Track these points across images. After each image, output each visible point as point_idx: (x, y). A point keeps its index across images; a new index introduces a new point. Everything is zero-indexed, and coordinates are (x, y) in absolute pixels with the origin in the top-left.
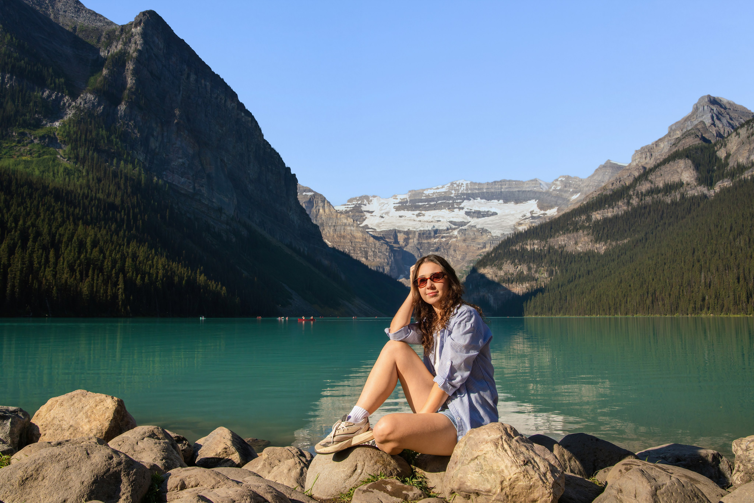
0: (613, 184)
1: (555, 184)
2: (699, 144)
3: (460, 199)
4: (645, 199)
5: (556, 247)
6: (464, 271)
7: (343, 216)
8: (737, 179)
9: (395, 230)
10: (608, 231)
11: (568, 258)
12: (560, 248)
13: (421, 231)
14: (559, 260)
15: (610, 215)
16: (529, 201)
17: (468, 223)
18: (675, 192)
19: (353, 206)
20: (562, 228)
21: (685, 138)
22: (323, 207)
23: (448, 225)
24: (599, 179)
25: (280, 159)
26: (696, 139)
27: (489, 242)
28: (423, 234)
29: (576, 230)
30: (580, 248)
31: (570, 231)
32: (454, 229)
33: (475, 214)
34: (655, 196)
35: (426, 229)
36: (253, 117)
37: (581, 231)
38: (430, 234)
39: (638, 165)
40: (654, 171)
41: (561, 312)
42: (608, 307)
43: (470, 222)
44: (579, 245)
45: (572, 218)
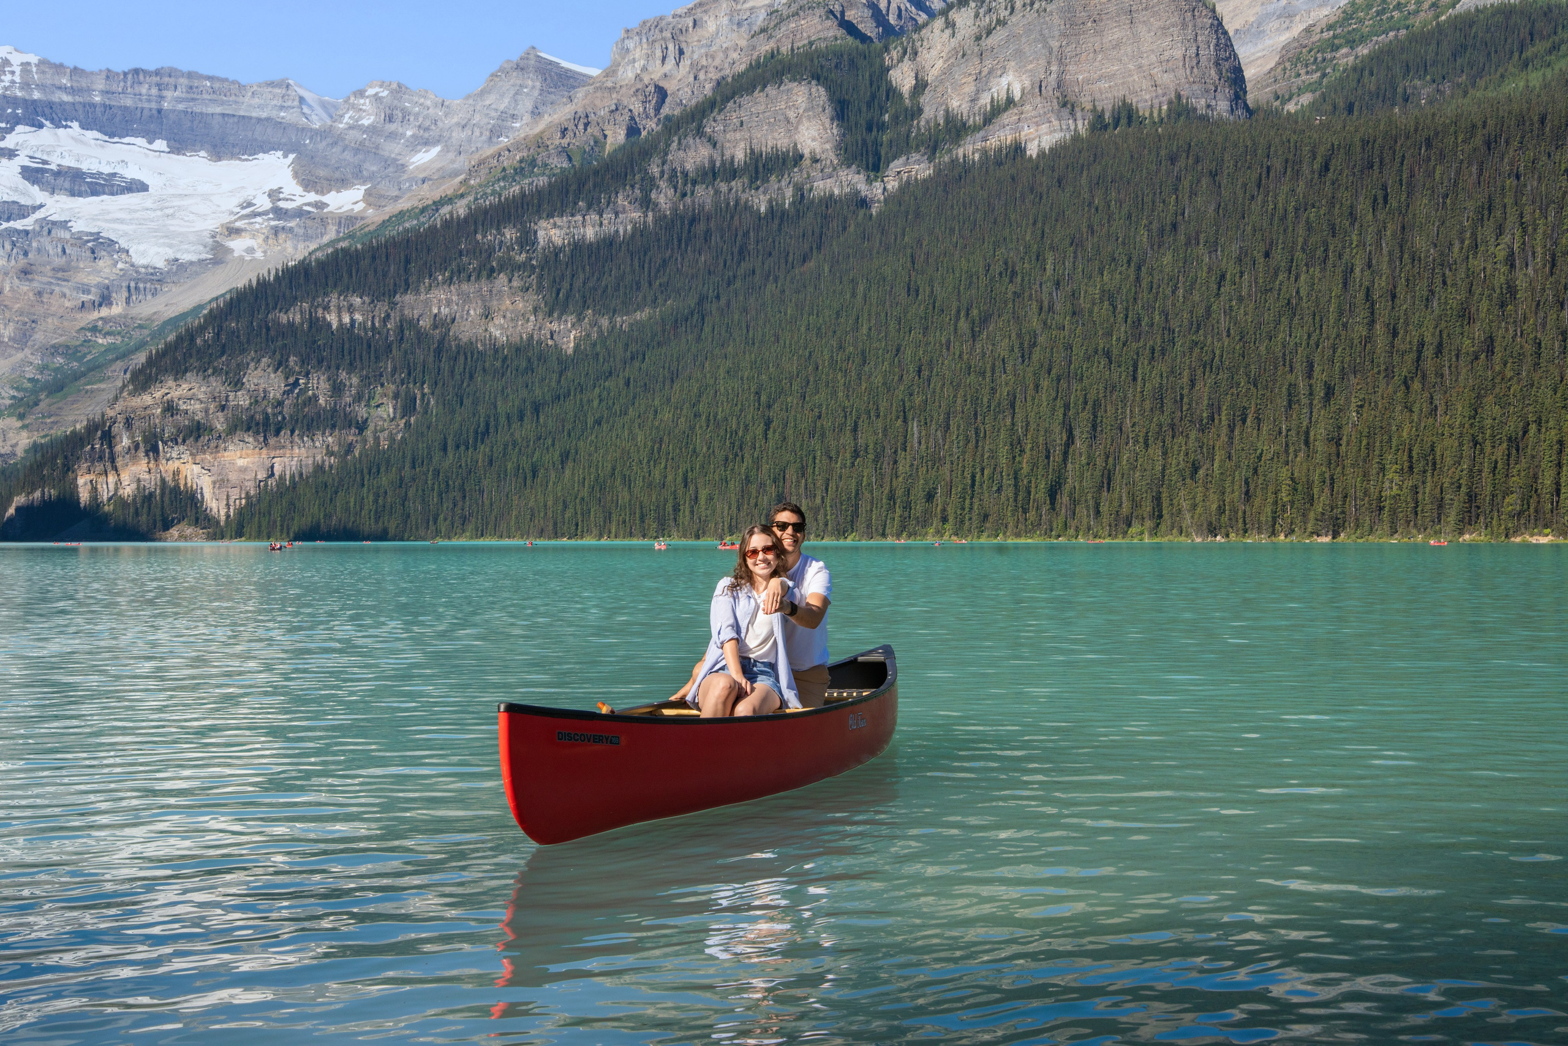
0: (564, 132)
1: (353, 107)
2: (836, 39)
4: (692, 193)
5: (422, 323)
6: (30, 380)
8: (946, 159)
10: (586, 282)
11: (461, 358)
12: (436, 326)
14: (434, 366)
15: (590, 233)
16: (261, 156)
17: (35, 208)
18: (779, 181)
20: (444, 265)
21: (797, 14)
24: (502, 107)
26: (829, 23)
27: (124, 284)
29: (489, 272)
30: (498, 331)
31: (470, 277)
33: (60, 181)
34: (723, 187)
37: (502, 278)
39: (641, 80)
40: (720, 111)
41: (470, 527)
43: (41, 206)
44: (496, 321)
45: (476, 232)
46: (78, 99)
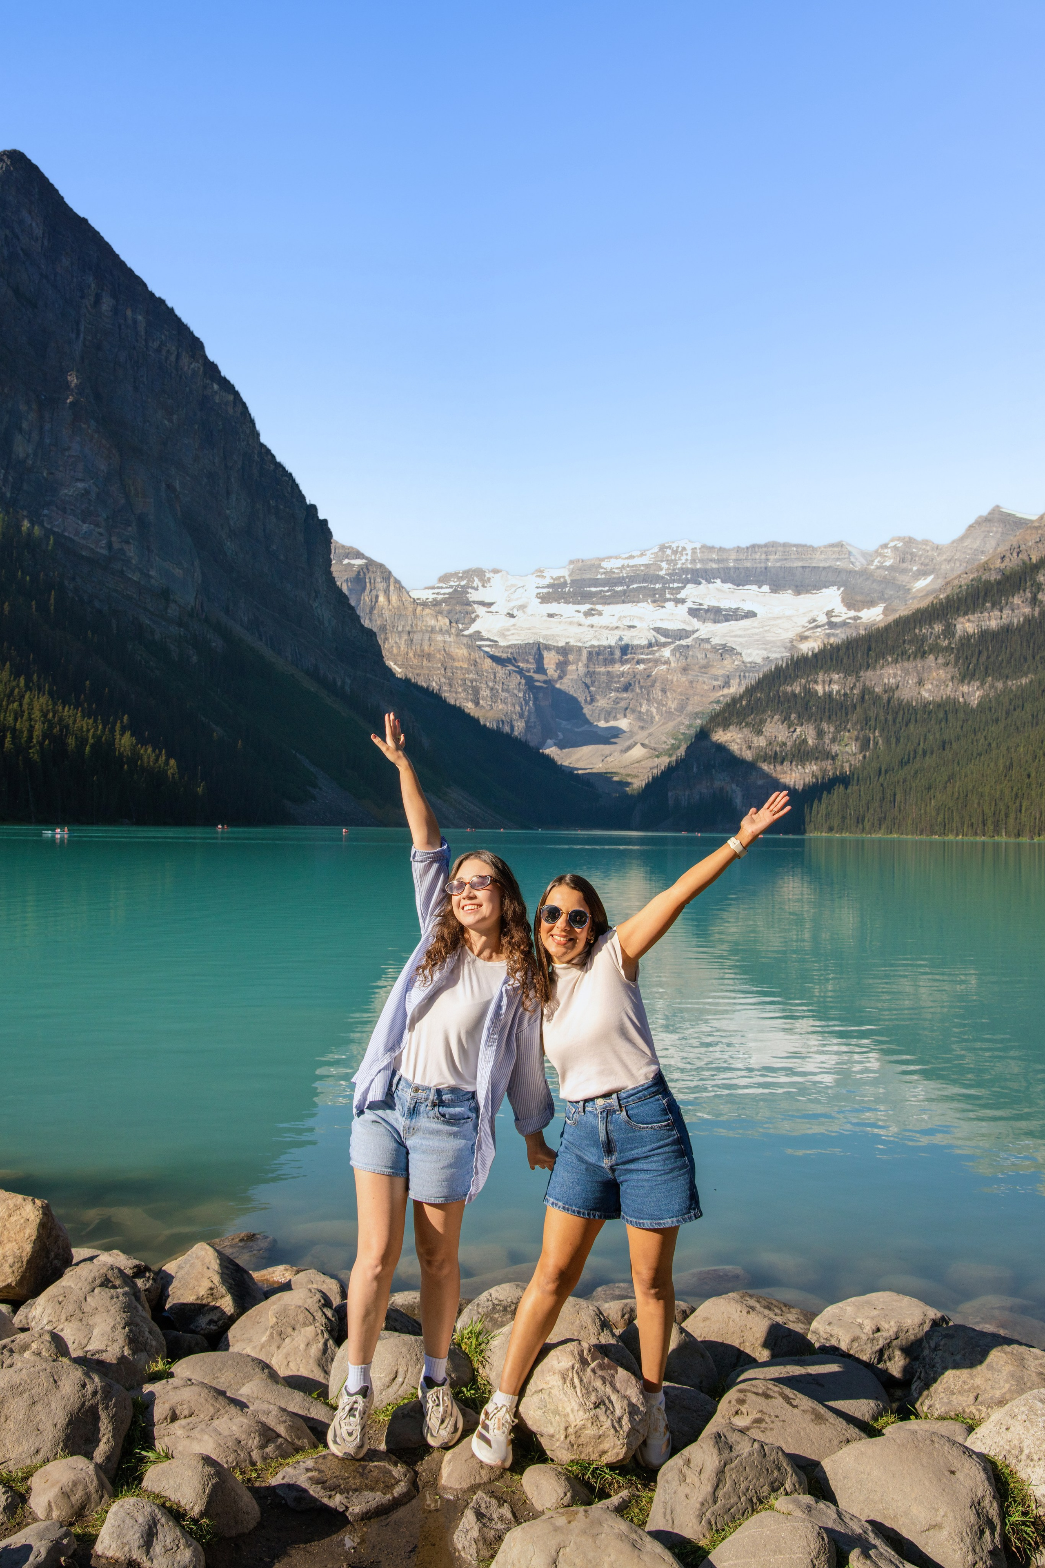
0: (1003, 558)
1: (881, 555)
3: (679, 581)
5: (877, 690)
6: (683, 734)
7: (427, 611)
9: (539, 644)
10: (988, 657)
11: (901, 712)
12: (886, 692)
13: (593, 646)
14: (883, 718)
15: (994, 624)
16: (824, 590)
17: (694, 632)
19: (451, 590)
20: (892, 651)
22: (387, 592)
23: (651, 635)
24: (975, 546)
25: (295, 486)
27: (738, 674)
28: (598, 654)
29: (924, 655)
30: (927, 694)
31: (909, 657)
32: (664, 645)
33: (709, 614)
35: (605, 643)
36: (237, 394)
37: (932, 657)
38: (612, 653)
41: (883, 827)
42: (981, 819)
43: (697, 630)
44: (926, 687)
45: (915, 628)
46: (721, 566)
